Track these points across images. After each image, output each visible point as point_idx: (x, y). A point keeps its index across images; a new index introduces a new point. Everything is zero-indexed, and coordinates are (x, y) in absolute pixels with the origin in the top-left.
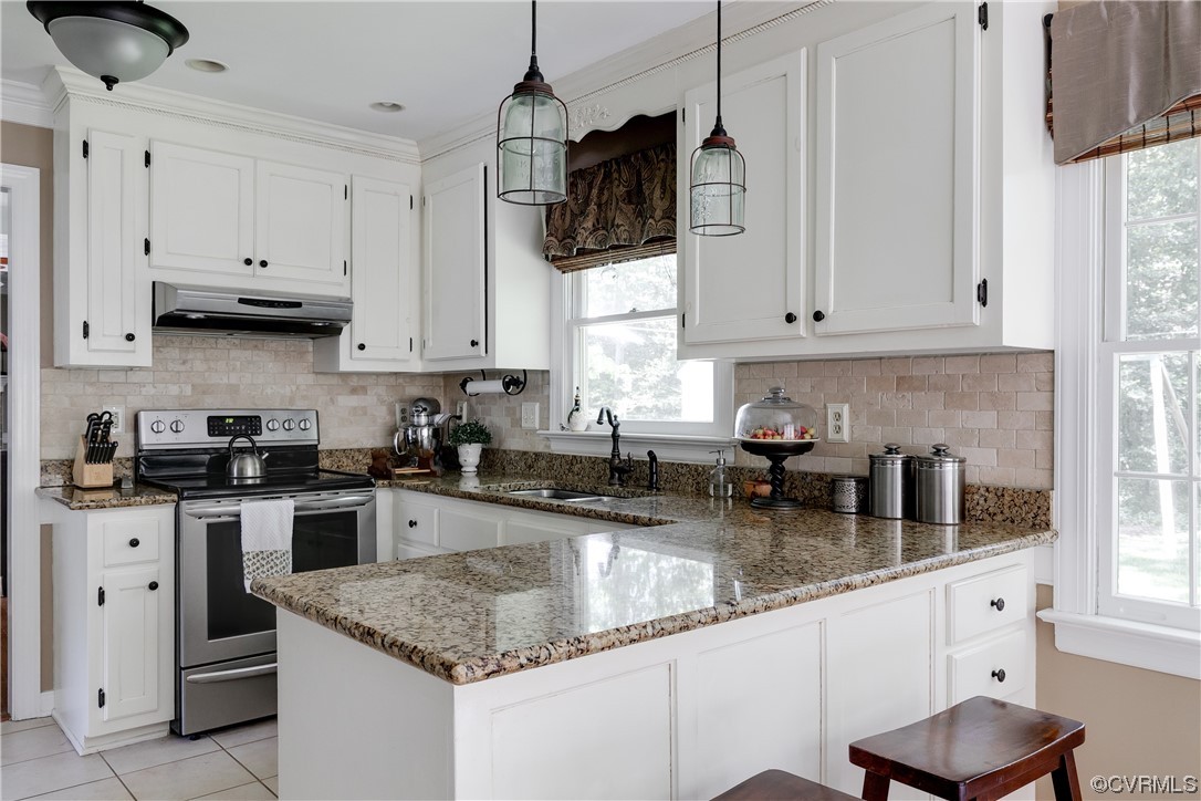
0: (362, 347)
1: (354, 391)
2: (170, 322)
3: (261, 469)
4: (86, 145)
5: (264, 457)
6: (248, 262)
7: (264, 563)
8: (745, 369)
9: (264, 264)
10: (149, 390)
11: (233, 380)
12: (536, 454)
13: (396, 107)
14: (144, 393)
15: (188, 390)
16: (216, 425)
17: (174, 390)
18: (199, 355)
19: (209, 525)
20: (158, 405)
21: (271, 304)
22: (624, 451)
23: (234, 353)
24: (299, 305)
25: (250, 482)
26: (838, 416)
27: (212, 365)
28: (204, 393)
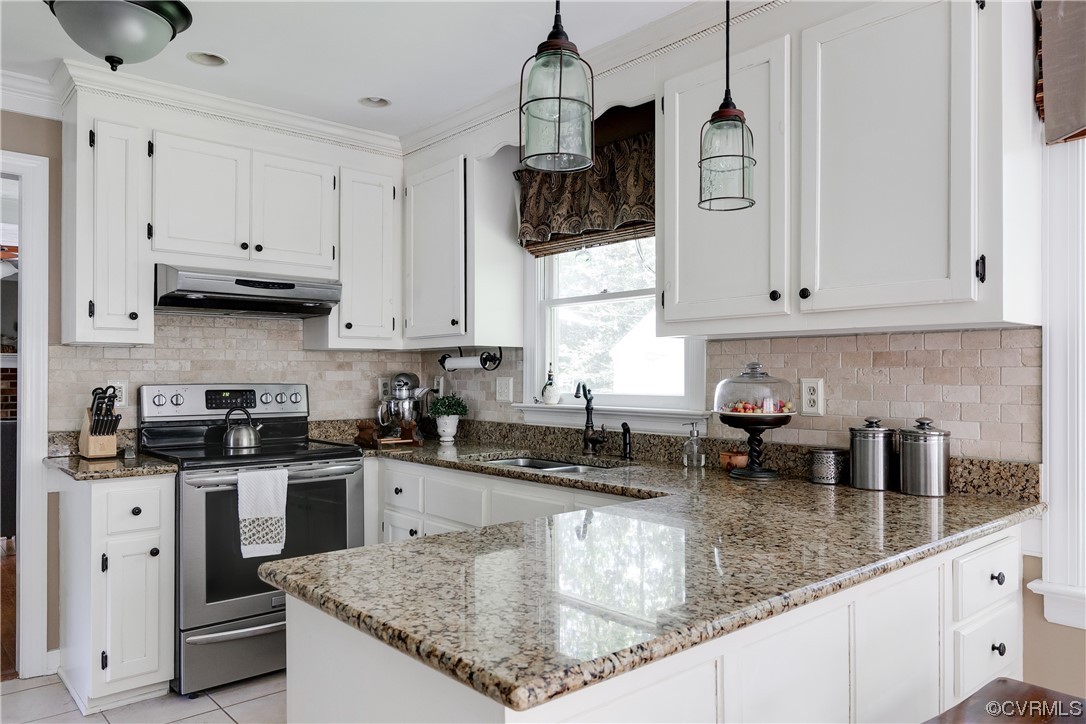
0: (349, 326)
1: (340, 367)
2: (171, 302)
3: (256, 439)
4: (92, 134)
5: (258, 429)
6: (245, 246)
7: (260, 529)
8: (717, 346)
9: (259, 248)
10: (151, 366)
11: (230, 356)
12: (510, 425)
13: (383, 102)
14: (146, 369)
15: (188, 366)
16: (213, 398)
17: (174, 366)
18: (198, 333)
19: (207, 494)
20: (159, 380)
21: (266, 285)
22: (597, 424)
23: (231, 332)
24: (291, 286)
25: (245, 452)
26: (813, 391)
27: (210, 342)
28: (202, 368)
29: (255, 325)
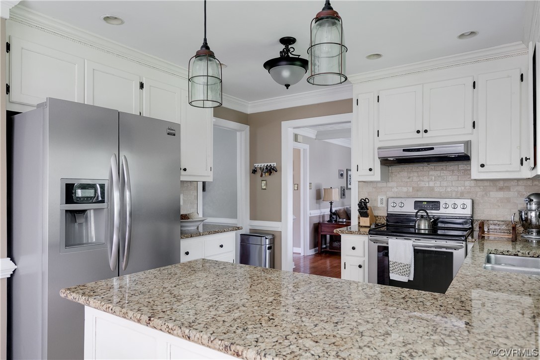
0: (482, 166)
1: (501, 189)
4: (357, 101)
5: (431, 221)
6: (418, 132)
9: (426, 131)
10: (395, 190)
11: (431, 184)
13: (472, 33)
14: (393, 191)
15: (411, 189)
16: (417, 204)
17: (405, 189)
18: (416, 174)
19: (378, 246)
20: (399, 196)
21: (418, 150)
23: (431, 173)
24: (432, 149)
25: (423, 232)
27: (422, 178)
28: (418, 191)
29: (445, 169)
